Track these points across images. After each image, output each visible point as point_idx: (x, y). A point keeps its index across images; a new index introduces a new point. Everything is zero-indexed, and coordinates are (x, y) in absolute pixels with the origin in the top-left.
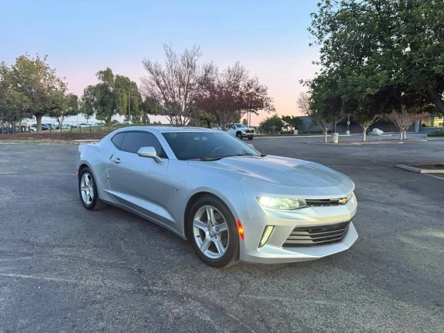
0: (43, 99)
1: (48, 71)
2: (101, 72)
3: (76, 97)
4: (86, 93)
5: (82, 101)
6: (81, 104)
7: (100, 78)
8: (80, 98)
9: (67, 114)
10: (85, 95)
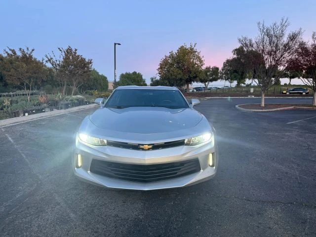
0: (190, 72)
1: (196, 53)
2: (236, 50)
3: (217, 69)
4: (225, 65)
5: (221, 71)
6: (221, 73)
7: (234, 54)
8: (220, 69)
9: (211, 81)
10: (224, 67)
